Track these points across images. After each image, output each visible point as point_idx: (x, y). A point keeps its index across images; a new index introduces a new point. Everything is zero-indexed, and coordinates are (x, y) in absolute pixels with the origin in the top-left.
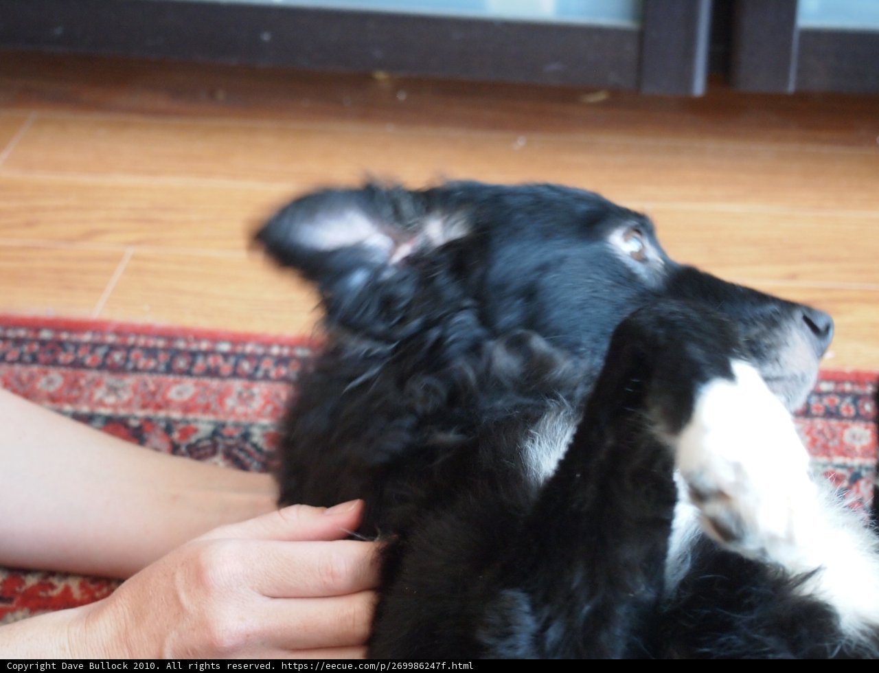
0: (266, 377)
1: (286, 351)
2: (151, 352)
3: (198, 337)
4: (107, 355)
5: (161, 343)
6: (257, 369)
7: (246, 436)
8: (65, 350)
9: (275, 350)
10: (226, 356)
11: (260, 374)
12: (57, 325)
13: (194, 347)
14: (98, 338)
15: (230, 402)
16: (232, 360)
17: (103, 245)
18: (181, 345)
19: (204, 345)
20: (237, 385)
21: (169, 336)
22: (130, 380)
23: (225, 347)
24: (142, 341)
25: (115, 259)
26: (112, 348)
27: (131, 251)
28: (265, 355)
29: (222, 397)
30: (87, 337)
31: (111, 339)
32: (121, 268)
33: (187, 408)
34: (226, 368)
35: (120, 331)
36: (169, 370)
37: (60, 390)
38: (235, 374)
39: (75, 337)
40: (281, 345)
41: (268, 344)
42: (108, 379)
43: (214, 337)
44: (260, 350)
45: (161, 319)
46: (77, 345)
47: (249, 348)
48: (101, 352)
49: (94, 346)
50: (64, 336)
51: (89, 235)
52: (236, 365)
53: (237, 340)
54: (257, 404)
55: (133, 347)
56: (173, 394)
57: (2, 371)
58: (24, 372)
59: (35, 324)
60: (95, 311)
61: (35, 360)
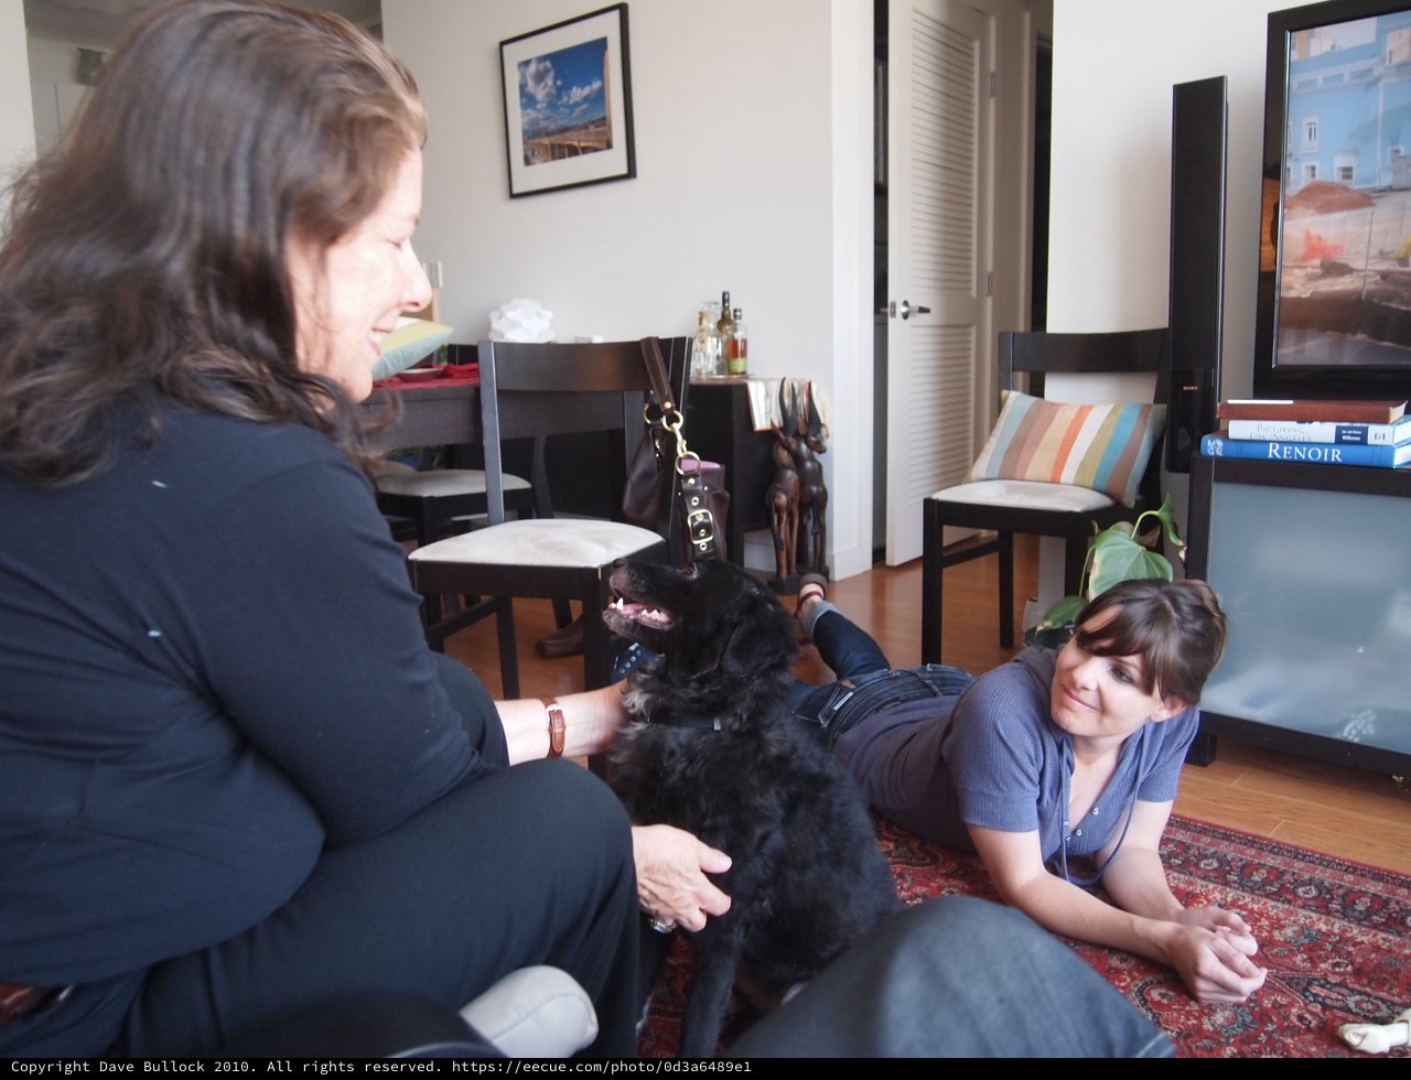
0: (1332, 868)
1: (1341, 862)
2: (1290, 851)
3: (1307, 851)
4: (1272, 848)
5: (1293, 849)
6: (1330, 865)
7: (1322, 883)
8: (1257, 844)
9: (1337, 861)
10: (1318, 858)
12: (1254, 836)
13: (1306, 853)
14: (1269, 843)
15: (1317, 872)
16: (1320, 860)
17: (1275, 817)
18: (1301, 851)
19: (1310, 854)
20: (1321, 868)
21: (1297, 848)
22: (1281, 857)
23: (1317, 856)
24: (1286, 847)
25: (1277, 822)
26: (1274, 847)
27: (1283, 820)
28: (1332, 861)
29: (1314, 870)
30: (1265, 842)
31: (1274, 844)
32: (1279, 825)
33: (1300, 870)
34: (1317, 862)
35: (1277, 843)
36: (1295, 857)
38: (1320, 864)
39: (1261, 841)
40: (1339, 859)
41: (1335, 859)
42: (1272, 855)
43: (1314, 852)
46: (1261, 843)
47: (1327, 858)
48: (1270, 847)
49: (1268, 845)
50: (1257, 840)
51: (1268, 812)
53: (1321, 854)
54: (1327, 874)
55: (1282, 848)
56: (1296, 865)
57: (1233, 845)
58: (1242, 847)
59: (1247, 835)
60: (1270, 835)
61: (1245, 844)
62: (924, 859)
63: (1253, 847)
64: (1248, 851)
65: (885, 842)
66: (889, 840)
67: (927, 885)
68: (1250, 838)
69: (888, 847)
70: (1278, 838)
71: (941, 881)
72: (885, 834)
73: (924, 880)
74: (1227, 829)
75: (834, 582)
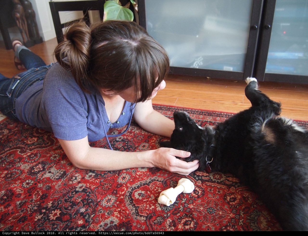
0: (195, 114)
1: (198, 111)
3: (187, 108)
4: (176, 110)
5: (182, 109)
6: (194, 113)
8: (171, 109)
9: (196, 111)
10: (190, 111)
11: (195, 113)
12: (170, 106)
13: (186, 110)
14: (174, 108)
16: (191, 111)
17: (175, 97)
18: (185, 109)
19: (188, 109)
20: (192, 114)
23: (190, 110)
24: (180, 109)
26: (176, 109)
27: (178, 98)
28: (195, 111)
30: (173, 108)
31: (176, 108)
32: (177, 100)
34: (190, 112)
35: (177, 107)
37: (170, 114)
38: (191, 113)
39: (172, 108)
40: (197, 110)
41: (196, 110)
43: (189, 109)
44: (194, 110)
45: (182, 106)
46: (172, 109)
47: (193, 110)
48: (175, 110)
49: (174, 109)
50: (171, 108)
51: (173, 96)
52: (192, 112)
53: (192, 109)
54: (194, 117)
55: (179, 109)
57: (163, 111)
58: (166, 111)
59: (167, 106)
60: (174, 105)
61: (167, 110)
62: (48, 143)
63: (170, 111)
64: (168, 113)
65: (34, 139)
66: (35, 137)
67: (46, 156)
68: (168, 107)
69: (34, 140)
70: (177, 105)
71: (52, 153)
72: (35, 134)
73: (45, 154)
74: (161, 105)
75: (45, 42)
